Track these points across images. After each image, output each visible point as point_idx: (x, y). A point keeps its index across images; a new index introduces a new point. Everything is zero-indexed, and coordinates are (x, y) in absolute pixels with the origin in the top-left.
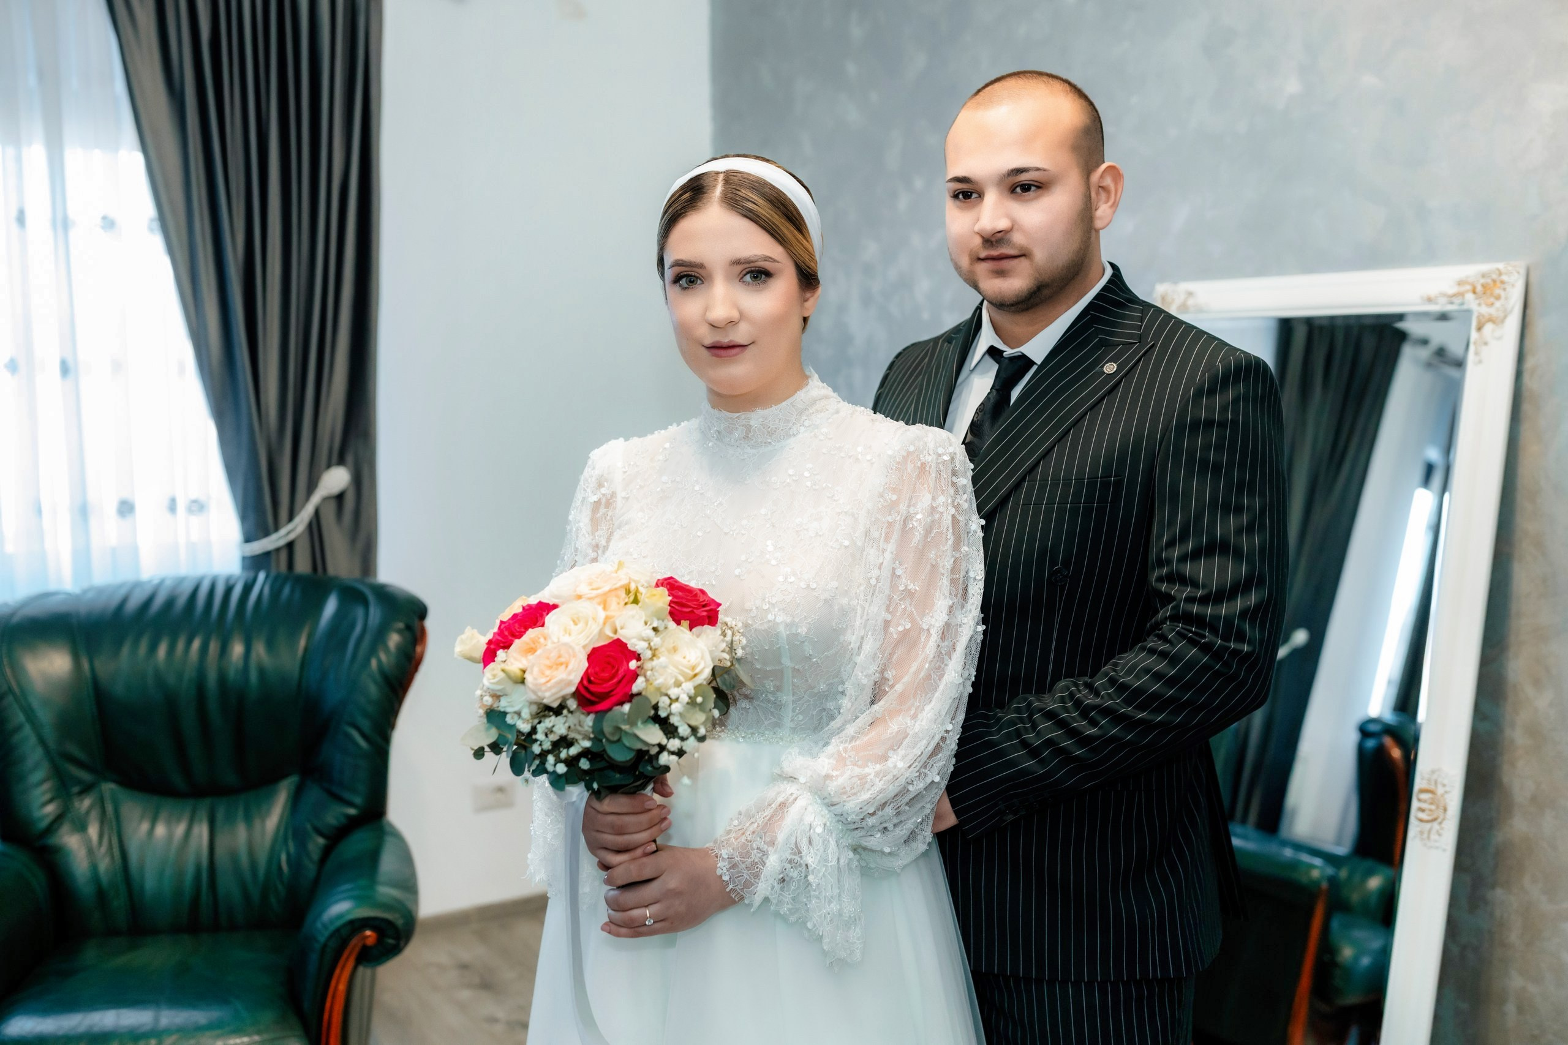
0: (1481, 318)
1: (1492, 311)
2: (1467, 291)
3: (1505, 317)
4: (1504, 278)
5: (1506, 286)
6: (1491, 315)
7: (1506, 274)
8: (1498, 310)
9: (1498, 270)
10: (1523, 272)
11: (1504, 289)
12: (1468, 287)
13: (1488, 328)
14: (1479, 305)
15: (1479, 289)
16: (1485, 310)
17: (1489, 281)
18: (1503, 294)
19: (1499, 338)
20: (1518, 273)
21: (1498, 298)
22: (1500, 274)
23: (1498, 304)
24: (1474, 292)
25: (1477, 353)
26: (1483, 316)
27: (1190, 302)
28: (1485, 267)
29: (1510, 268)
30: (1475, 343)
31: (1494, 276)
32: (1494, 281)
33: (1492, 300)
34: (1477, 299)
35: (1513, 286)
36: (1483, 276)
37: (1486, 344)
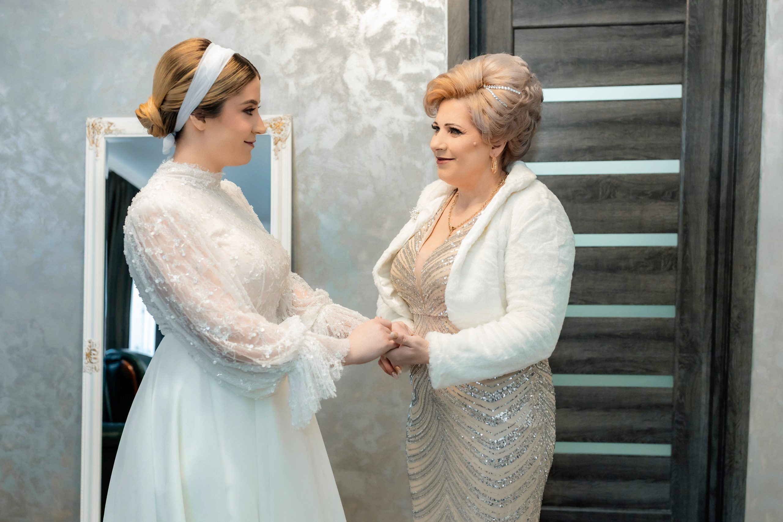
0: (276, 139)
1: (280, 135)
2: (268, 127)
3: (286, 139)
4: (284, 121)
5: (285, 125)
6: (280, 138)
7: (284, 119)
8: (282, 135)
9: (280, 117)
10: (291, 118)
11: (284, 126)
12: (268, 125)
13: (279, 143)
14: (274, 133)
15: (273, 126)
16: (277, 135)
17: (277, 122)
18: (284, 129)
19: (284, 148)
20: (290, 119)
21: (282, 130)
22: (282, 119)
23: (282, 133)
24: (271, 126)
25: (276, 155)
26: (277, 138)
27: (112, 128)
28: (274, 116)
29: (286, 117)
30: (274, 150)
31: (279, 121)
32: (279, 123)
33: (280, 131)
34: (273, 130)
35: (288, 125)
36: (274, 120)
37: (279, 151)
